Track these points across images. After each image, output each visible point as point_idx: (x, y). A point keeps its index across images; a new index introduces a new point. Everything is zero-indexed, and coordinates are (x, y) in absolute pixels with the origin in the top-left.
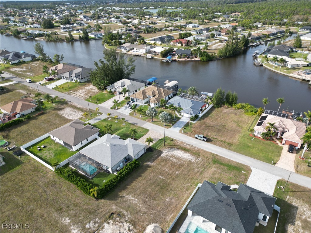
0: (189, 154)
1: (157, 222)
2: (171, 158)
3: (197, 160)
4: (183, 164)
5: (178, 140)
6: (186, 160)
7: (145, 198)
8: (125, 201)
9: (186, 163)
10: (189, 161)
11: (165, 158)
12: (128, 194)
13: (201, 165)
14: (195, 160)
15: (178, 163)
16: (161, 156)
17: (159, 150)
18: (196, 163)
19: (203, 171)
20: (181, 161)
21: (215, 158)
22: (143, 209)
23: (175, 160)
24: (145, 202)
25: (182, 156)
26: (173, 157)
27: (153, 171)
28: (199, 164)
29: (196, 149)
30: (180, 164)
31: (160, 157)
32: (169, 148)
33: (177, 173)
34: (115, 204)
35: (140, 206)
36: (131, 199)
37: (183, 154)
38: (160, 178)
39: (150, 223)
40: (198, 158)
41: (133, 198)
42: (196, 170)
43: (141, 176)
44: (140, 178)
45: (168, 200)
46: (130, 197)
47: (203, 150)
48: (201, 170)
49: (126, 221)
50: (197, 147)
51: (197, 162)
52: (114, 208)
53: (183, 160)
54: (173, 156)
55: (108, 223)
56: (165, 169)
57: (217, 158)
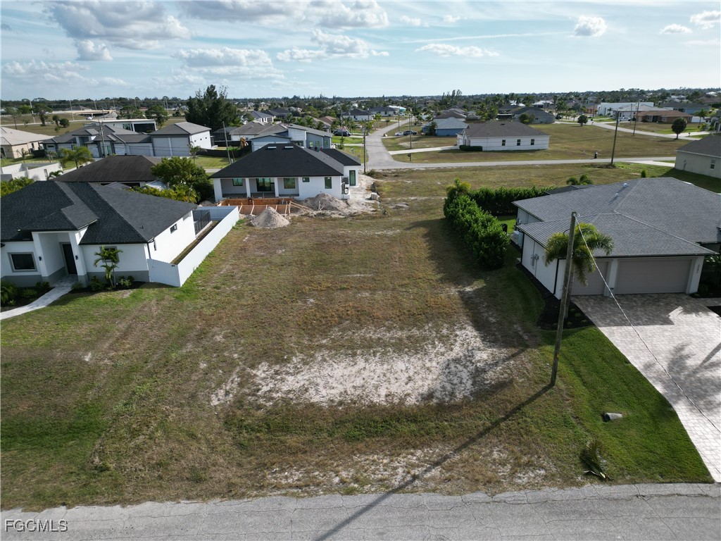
2: (400, 334)
4: (312, 336)
5: (553, 493)
6: (312, 356)
7: (350, 241)
8: (390, 228)
10: (288, 361)
11: (438, 326)
12: (403, 234)
13: (193, 371)
14: (246, 380)
15: (344, 330)
16: (469, 328)
17: (527, 346)
18: (232, 364)
19: (176, 347)
20: (334, 340)
22: (329, 231)
24: (340, 236)
25: (353, 369)
26: (400, 339)
28: (212, 368)
29: (296, 476)
30: (325, 331)
33: (311, 300)
34: (403, 222)
35: (344, 232)
36: (382, 232)
37: (359, 382)
38: (359, 273)
39: (292, 226)
40: (239, 402)
41: (378, 233)
44: (427, 255)
46: (389, 232)
47: (214, 494)
48: (190, 346)
49: (345, 218)
51: (228, 372)
52: (397, 219)
53: (329, 348)
54: (408, 347)
55: (374, 211)
56: (373, 294)
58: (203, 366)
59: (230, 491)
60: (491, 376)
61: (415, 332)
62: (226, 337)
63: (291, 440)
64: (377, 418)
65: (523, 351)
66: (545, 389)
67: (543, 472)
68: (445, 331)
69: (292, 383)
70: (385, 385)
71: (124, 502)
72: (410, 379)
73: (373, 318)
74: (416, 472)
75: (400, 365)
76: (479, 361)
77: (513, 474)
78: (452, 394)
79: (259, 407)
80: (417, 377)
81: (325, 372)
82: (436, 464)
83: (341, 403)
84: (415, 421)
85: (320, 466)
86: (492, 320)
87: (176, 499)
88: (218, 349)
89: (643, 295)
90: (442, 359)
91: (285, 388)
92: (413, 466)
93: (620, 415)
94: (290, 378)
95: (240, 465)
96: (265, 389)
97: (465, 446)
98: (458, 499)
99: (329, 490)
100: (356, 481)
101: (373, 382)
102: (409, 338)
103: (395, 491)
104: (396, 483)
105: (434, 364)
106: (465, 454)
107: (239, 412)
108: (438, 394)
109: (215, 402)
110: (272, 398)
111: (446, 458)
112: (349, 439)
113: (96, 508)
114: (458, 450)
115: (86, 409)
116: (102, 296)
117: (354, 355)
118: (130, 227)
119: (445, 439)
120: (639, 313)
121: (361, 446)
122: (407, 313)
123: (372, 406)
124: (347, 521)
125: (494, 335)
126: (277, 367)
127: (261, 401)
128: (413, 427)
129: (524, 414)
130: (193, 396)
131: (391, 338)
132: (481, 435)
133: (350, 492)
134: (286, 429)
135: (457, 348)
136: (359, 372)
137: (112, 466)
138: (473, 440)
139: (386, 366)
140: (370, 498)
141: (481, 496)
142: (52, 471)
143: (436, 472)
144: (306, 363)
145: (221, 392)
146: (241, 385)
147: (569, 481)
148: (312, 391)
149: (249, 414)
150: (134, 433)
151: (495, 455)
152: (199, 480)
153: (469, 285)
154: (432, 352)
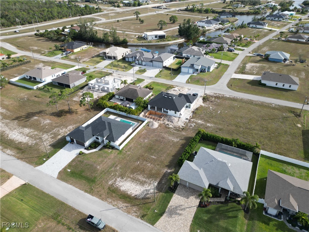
0: (122, 189)
1: (152, 129)
2: (144, 179)
3: (113, 181)
4: (131, 174)
5: (134, 217)
6: (127, 179)
7: (164, 141)
8: (178, 137)
9: (128, 175)
10: (123, 179)
11: (152, 180)
12: (178, 142)
13: (110, 175)
15: (137, 174)
16: (157, 183)
17: (161, 192)
18: (116, 176)
19: (111, 168)
20: (133, 177)
21: (90, 186)
22: (163, 134)
23: (141, 178)
24: (163, 138)
25: (130, 185)
26: (143, 181)
27: (162, 162)
28: (113, 175)
29: (110, 200)
30: (134, 173)
31: (158, 180)
32: (148, 198)
33: (139, 163)
34: (184, 135)
35: (166, 136)
36: (174, 139)
37: (129, 188)
38: (154, 156)
39: (157, 128)
40: (112, 184)
41: (173, 139)
42: (118, 168)
43: (173, 156)
44: (173, 154)
45: (146, 141)
46: (175, 140)
47: (101, 199)
48: (113, 168)
49: (172, 128)
50: (107, 204)
51: (114, 177)
52: (184, 133)
53: (131, 178)
54: (142, 183)
55: (182, 126)
56: (150, 165)
57: (89, 186)
58: (112, 174)
59: (102, 199)
60: (148, 196)
61: (147, 180)
62: (119, 168)
63: (114, 195)
64: (126, 196)
65: (159, 192)
66: (153, 202)
67: (136, 214)
68: (152, 182)
69: (121, 184)
70: (132, 190)
71: (93, 196)
72: (136, 191)
73: (144, 173)
74: (123, 207)
75: (138, 187)
76: (150, 192)
77: (133, 213)
78: (139, 197)
79: (114, 187)
80: (137, 191)
81: (126, 184)
82: (126, 207)
83: (124, 191)
84: (130, 199)
85: (114, 200)
86: (163, 182)
87: (97, 198)
88: (116, 171)
89: (194, 189)
90: (144, 189)
91: (119, 185)
92: (123, 206)
93: (156, 211)
94: (121, 183)
95: (106, 196)
96: (117, 183)
97: (132, 206)
98: (123, 213)
99: (112, 205)
100: (116, 205)
101: (131, 189)
102: (145, 181)
103: (118, 208)
104: (119, 207)
105: (142, 189)
106: (131, 207)
107: (111, 187)
108: (137, 196)
109: (109, 183)
110: (116, 186)
111: (128, 206)
112: (120, 198)
113: (90, 195)
114: (130, 206)
115: (95, 177)
116: (106, 150)
117: (133, 182)
118: (113, 137)
119: (131, 204)
120: (186, 194)
121: (120, 200)
122: (151, 174)
123: (127, 194)
124: (110, 209)
125: (159, 186)
126: (121, 179)
127: (115, 186)
128: (129, 200)
129: (145, 205)
130: (107, 181)
131: (142, 180)
132: (136, 205)
133: (114, 206)
134: (114, 192)
135: (149, 187)
136: (131, 186)
137: (94, 189)
138: (134, 205)
139: (135, 187)
140: (115, 208)
141: (126, 214)
142: (88, 187)
143: (125, 208)
144: (125, 181)
145: (111, 181)
146: (114, 181)
147: (138, 217)
148: (122, 187)
149: (112, 188)
150: (98, 185)
151: (134, 209)
152: (100, 196)
153: (171, 169)
154: (145, 186)
